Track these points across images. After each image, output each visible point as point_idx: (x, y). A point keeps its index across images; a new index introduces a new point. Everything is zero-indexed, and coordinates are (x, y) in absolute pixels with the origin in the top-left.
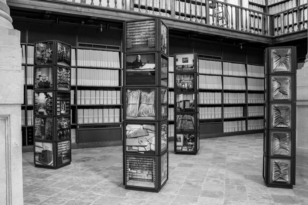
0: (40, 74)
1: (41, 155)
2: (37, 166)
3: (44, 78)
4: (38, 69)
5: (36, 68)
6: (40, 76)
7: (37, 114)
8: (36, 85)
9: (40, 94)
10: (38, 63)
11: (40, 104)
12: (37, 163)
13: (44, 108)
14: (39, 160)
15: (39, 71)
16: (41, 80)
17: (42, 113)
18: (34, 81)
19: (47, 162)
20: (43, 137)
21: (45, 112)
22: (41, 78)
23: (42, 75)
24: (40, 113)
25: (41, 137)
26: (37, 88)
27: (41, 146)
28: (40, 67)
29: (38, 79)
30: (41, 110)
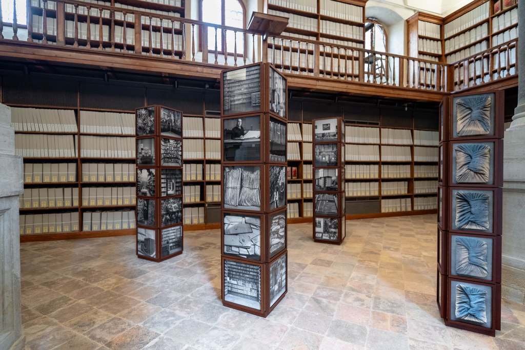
0: (142, 147)
1: (143, 244)
2: (140, 257)
3: (146, 152)
4: (140, 141)
5: (139, 139)
6: (142, 149)
7: (140, 194)
8: (138, 160)
9: (143, 171)
10: (140, 134)
11: (143, 182)
12: (139, 253)
13: (147, 188)
14: (142, 250)
15: (142, 143)
16: (143, 154)
17: (145, 194)
18: (137, 155)
19: (149, 253)
20: (146, 223)
21: (148, 192)
22: (143, 151)
23: (144, 148)
24: (143, 193)
25: (144, 223)
26: (140, 164)
27: (144, 233)
28: (143, 138)
29: (141, 153)
30: (144, 190)
